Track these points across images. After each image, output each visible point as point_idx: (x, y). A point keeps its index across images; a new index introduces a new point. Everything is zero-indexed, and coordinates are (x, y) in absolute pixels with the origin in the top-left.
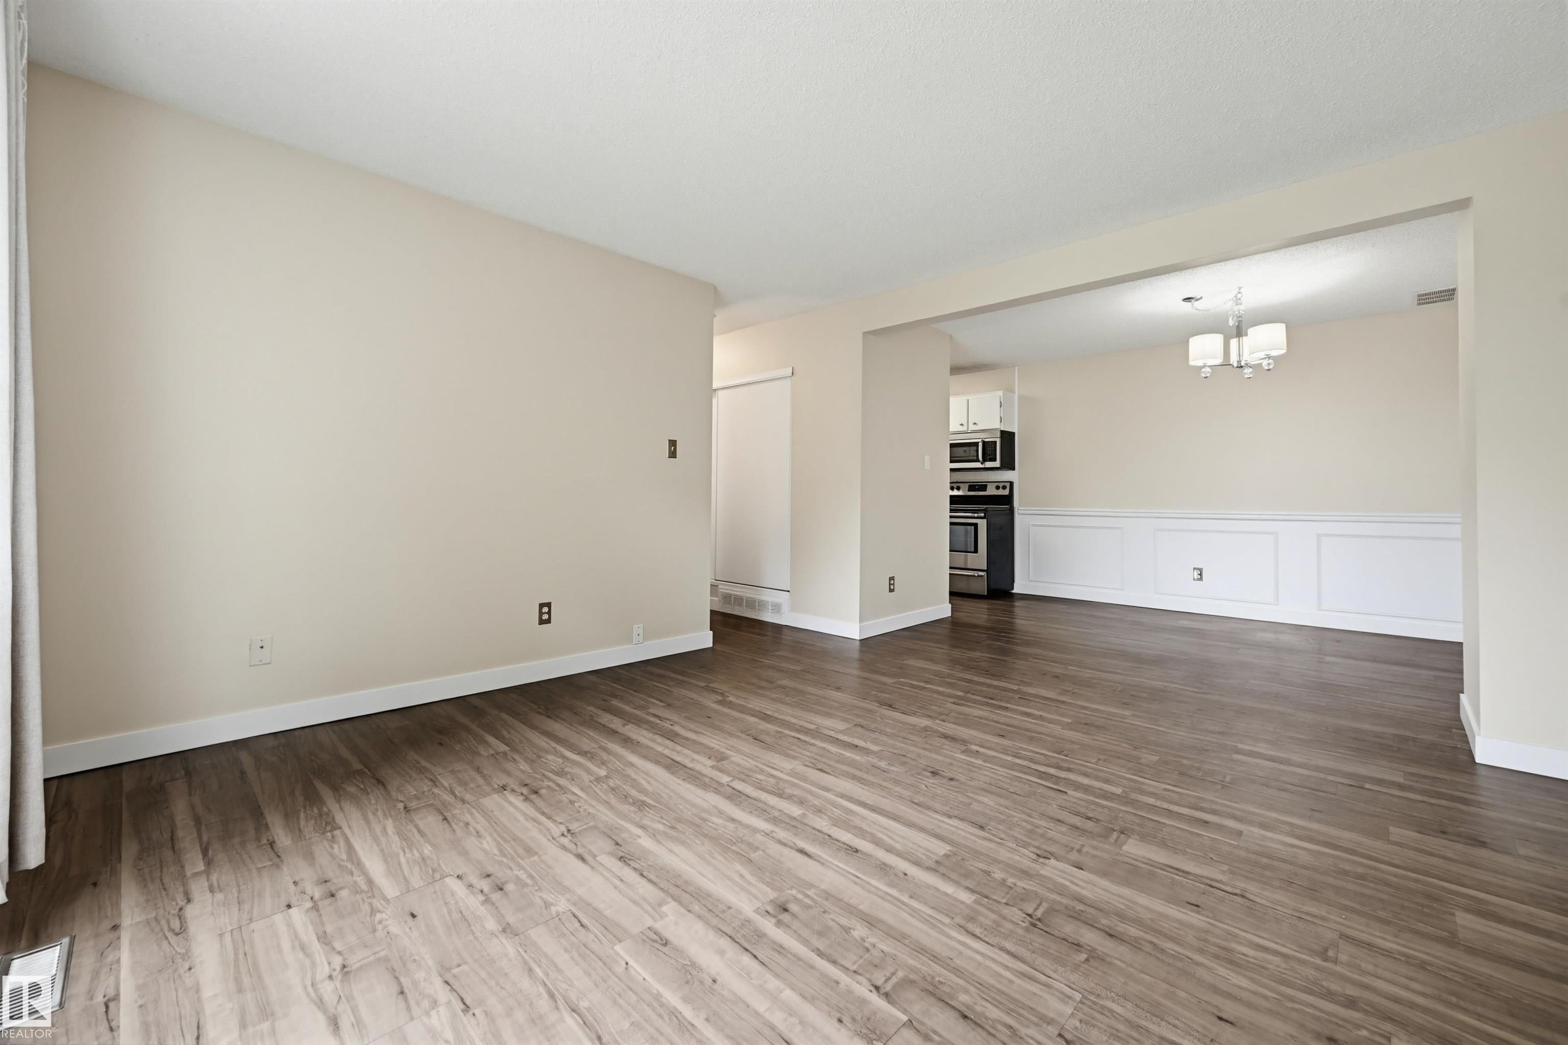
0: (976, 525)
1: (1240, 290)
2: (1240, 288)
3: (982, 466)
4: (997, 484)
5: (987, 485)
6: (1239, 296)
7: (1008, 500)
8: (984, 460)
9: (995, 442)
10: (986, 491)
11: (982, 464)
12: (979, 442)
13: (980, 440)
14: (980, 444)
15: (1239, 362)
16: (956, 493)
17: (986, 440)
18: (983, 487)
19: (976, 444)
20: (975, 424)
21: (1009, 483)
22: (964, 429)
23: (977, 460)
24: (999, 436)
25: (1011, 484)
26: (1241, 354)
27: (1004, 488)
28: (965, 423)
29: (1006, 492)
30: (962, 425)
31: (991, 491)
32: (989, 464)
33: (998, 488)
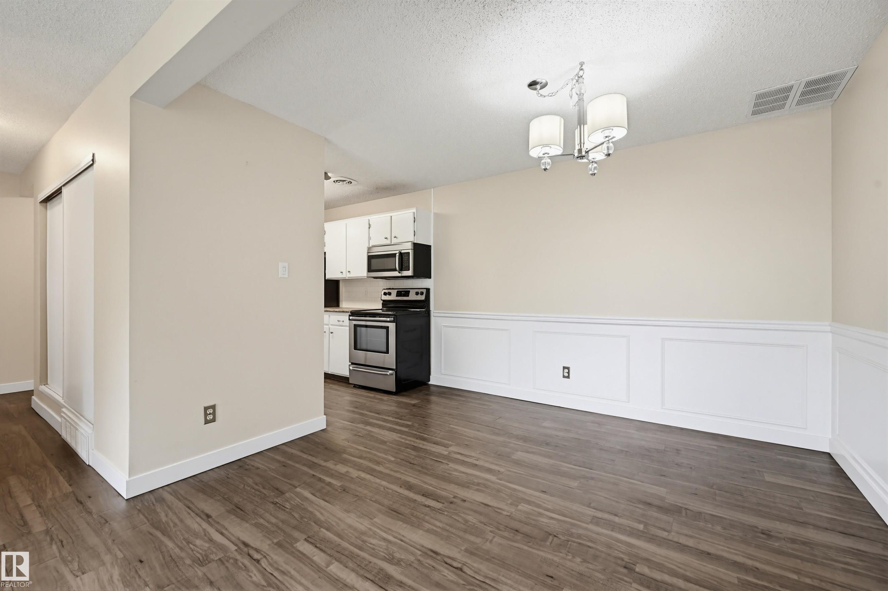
0: (387, 328)
1: (582, 66)
2: (582, 64)
3: (399, 275)
4: (417, 290)
5: (409, 291)
6: (581, 73)
7: (425, 304)
8: (401, 269)
9: (409, 253)
10: (408, 296)
11: (399, 273)
12: (396, 254)
13: (397, 252)
14: (397, 255)
15: (580, 151)
16: (387, 298)
17: (403, 251)
18: (406, 293)
19: (394, 255)
20: (395, 237)
21: (425, 290)
22: (388, 242)
23: (395, 270)
24: (411, 248)
25: (428, 290)
26: (582, 142)
27: (422, 293)
28: (389, 237)
29: (423, 298)
30: (386, 238)
31: (412, 297)
32: (405, 273)
33: (417, 294)
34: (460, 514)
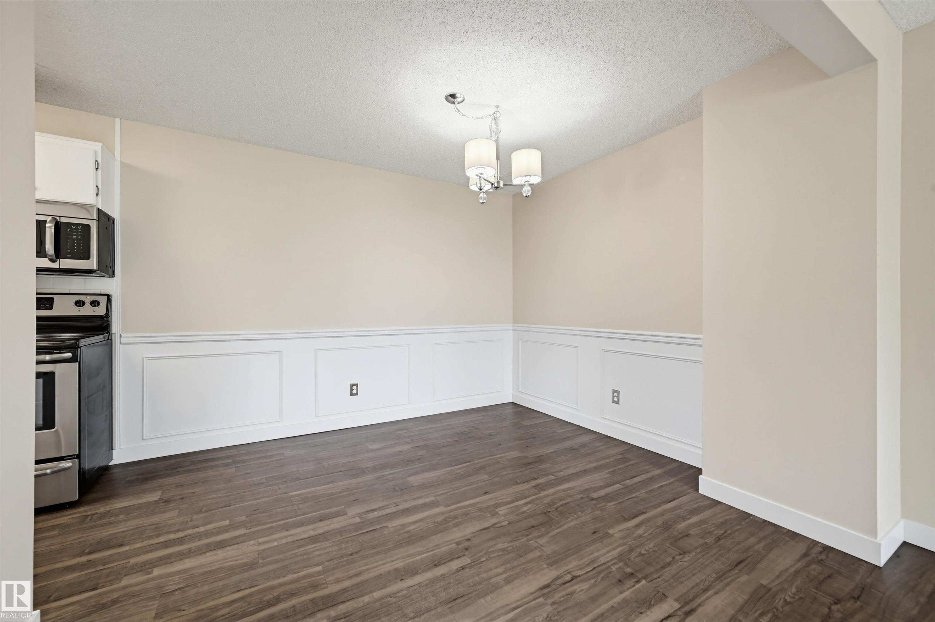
0: (49, 375)
3: (54, 266)
4: (79, 297)
7: (100, 323)
8: (59, 256)
10: (51, 308)
11: (53, 262)
12: (44, 222)
13: (48, 219)
14: (48, 224)
17: (63, 220)
21: (105, 297)
24: (95, 216)
25: (111, 298)
27: (94, 304)
29: (101, 311)
33: (80, 304)
34: (490, 550)
